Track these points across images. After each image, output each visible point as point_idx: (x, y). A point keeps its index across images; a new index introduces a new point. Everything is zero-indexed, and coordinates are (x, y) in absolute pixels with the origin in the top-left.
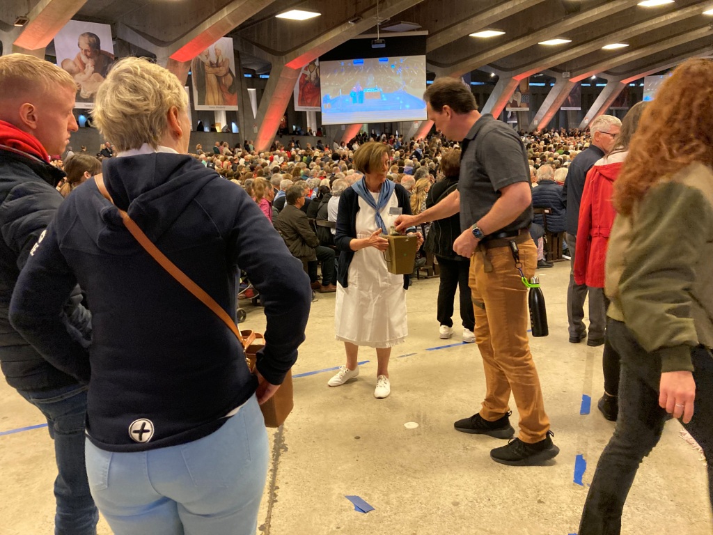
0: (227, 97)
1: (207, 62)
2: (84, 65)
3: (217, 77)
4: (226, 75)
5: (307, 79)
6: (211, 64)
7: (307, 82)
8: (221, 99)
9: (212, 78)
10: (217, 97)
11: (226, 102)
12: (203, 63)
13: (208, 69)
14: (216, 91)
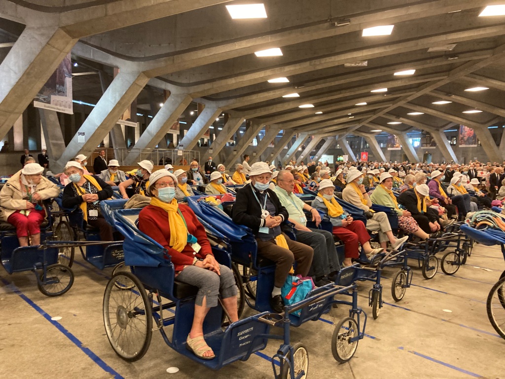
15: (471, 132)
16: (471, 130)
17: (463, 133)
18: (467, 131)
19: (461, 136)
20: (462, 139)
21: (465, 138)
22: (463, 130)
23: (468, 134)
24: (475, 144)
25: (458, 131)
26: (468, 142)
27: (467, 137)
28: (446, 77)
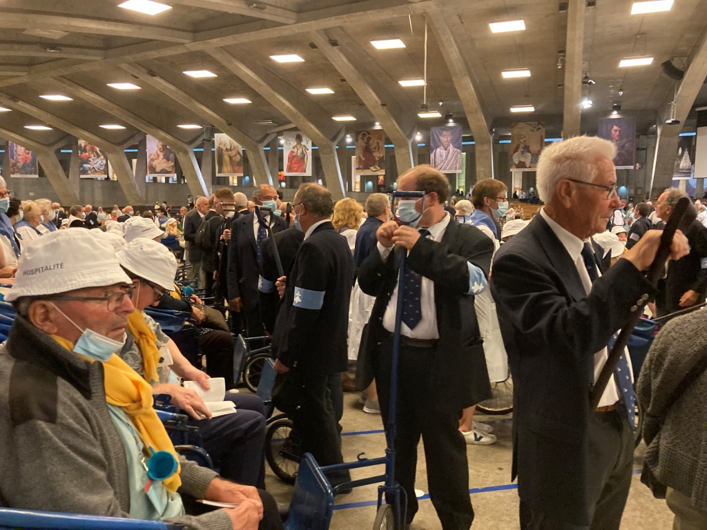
0: (236, 168)
1: (224, 149)
2: (159, 156)
3: (230, 157)
4: (236, 155)
5: (294, 154)
6: (227, 150)
7: (295, 156)
8: (232, 170)
9: (226, 158)
10: (229, 168)
11: (235, 171)
12: (222, 149)
13: (224, 152)
14: (229, 165)
15: (27, 156)
16: (28, 153)
17: (15, 157)
18: (20, 152)
19: (12, 161)
20: (14, 165)
21: (20, 165)
22: (15, 153)
23: (23, 159)
24: (35, 174)
25: (7, 152)
26: (23, 170)
27: (22, 163)
28: (25, 73)
